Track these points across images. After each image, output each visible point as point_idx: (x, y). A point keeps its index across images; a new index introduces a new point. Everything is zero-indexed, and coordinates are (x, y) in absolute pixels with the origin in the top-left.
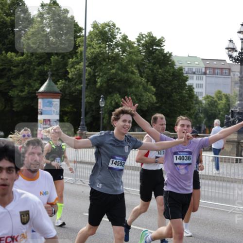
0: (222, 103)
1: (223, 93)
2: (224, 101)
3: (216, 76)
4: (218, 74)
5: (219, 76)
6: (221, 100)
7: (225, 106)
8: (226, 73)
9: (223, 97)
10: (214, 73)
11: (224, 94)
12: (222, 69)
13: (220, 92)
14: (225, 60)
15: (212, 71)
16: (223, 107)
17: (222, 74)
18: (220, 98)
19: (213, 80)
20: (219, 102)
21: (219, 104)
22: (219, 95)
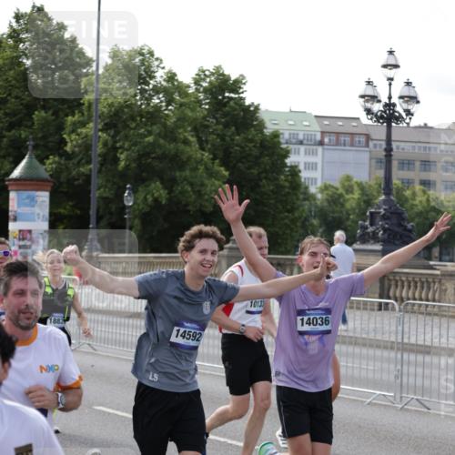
0: (354, 199)
1: (355, 180)
2: (356, 195)
3: (343, 148)
4: (345, 145)
5: (346, 148)
6: (352, 192)
7: (359, 204)
8: (359, 141)
9: (356, 188)
10: (338, 143)
11: (356, 183)
12: (352, 134)
13: (348, 178)
14: (358, 119)
15: (333, 138)
16: (354, 205)
17: (352, 145)
18: (349, 190)
19: (336, 155)
20: (347, 197)
21: (348, 200)
22: (346, 184)
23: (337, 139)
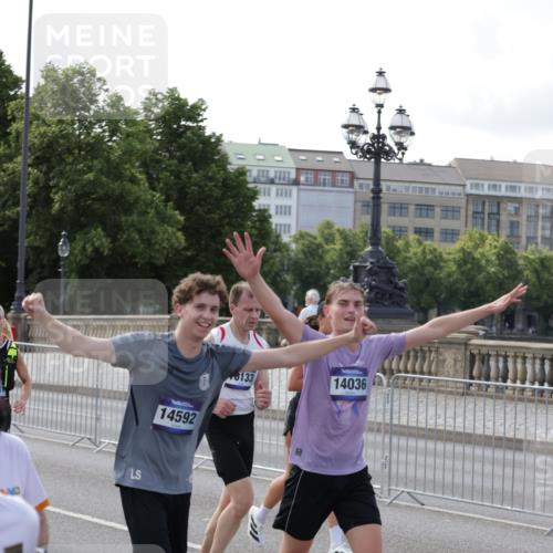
0: (335, 249)
1: (336, 227)
2: (338, 246)
3: (322, 188)
4: (324, 185)
5: (326, 188)
6: (333, 242)
7: (341, 256)
8: (342, 180)
9: (337, 236)
10: (316, 183)
11: (338, 230)
12: (334, 172)
13: (329, 225)
14: (341, 153)
15: (311, 176)
16: (335, 257)
17: (334, 185)
18: (329, 239)
19: (313, 196)
20: (327, 247)
21: (328, 251)
22: (326, 231)
23: (316, 178)
